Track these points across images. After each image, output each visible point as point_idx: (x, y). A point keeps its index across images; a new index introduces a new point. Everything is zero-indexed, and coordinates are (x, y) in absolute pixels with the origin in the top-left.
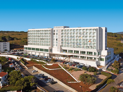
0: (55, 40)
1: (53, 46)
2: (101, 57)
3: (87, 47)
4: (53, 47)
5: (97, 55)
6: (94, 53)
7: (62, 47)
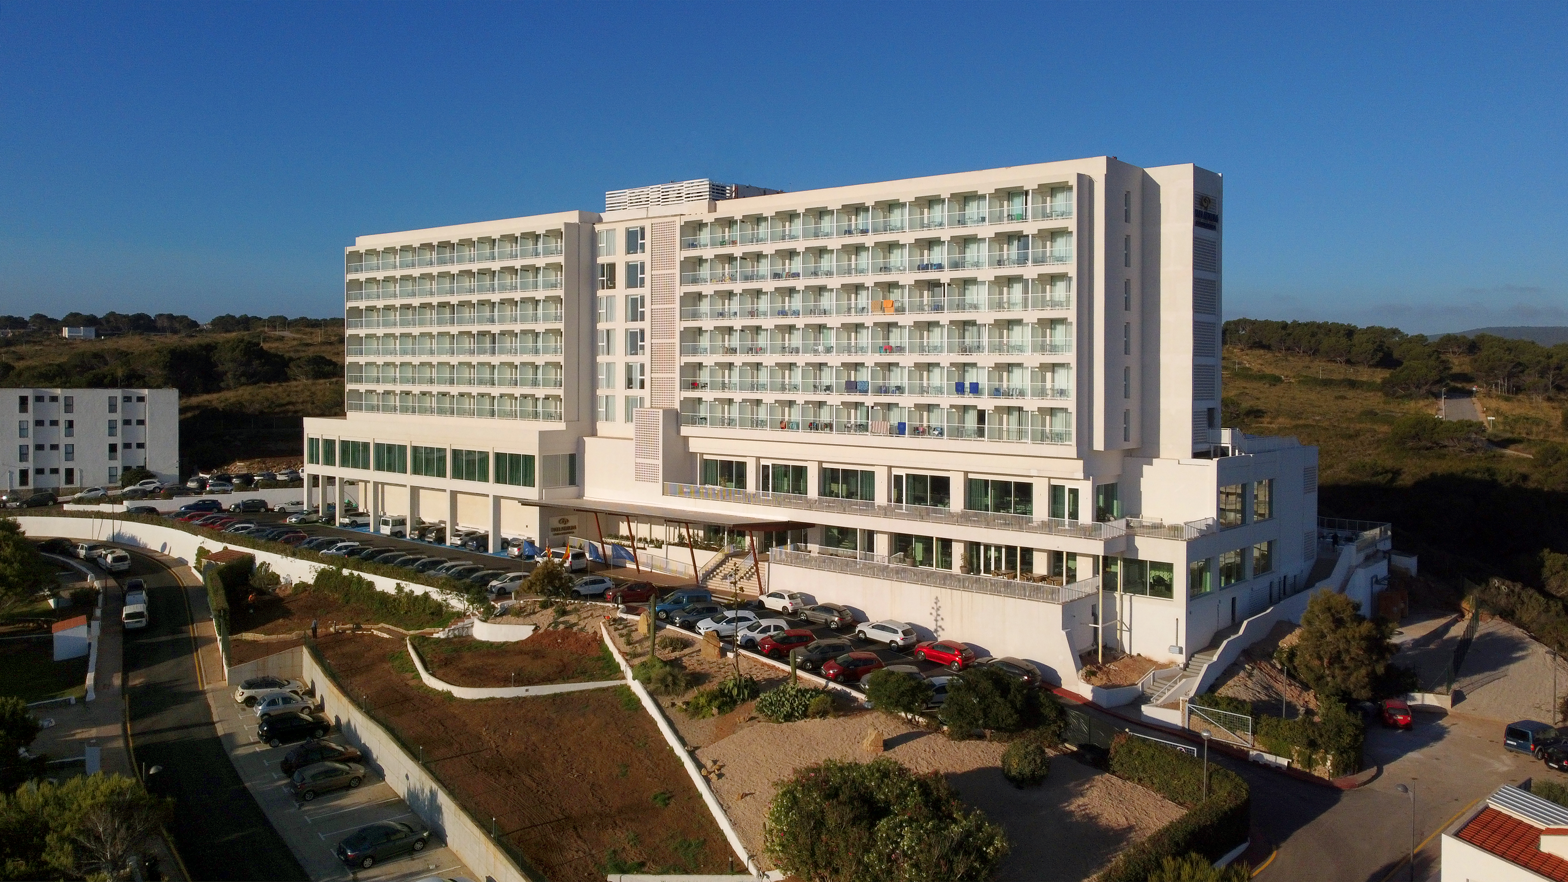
0: (620, 342)
1: (593, 418)
2: (1129, 538)
3: (971, 421)
4: (594, 434)
5: (1086, 515)
6: (1056, 492)
7: (685, 431)
